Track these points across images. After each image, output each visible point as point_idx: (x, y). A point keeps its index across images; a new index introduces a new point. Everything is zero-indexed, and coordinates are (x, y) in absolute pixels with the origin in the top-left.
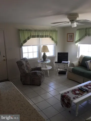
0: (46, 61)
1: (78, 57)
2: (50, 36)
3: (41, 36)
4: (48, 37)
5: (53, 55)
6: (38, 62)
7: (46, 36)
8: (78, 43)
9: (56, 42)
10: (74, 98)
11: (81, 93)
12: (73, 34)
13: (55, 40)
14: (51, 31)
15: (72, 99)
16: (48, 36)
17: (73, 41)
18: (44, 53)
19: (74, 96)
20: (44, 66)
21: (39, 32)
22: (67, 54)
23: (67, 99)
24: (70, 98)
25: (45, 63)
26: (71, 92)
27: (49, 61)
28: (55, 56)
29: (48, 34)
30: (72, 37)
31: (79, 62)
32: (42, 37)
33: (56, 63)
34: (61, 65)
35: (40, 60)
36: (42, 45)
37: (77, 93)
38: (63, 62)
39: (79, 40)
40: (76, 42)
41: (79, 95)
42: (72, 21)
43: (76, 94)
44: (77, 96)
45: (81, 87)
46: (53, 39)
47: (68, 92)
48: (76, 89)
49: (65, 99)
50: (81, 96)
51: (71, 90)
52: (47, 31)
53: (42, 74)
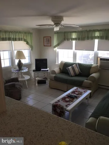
0: (22, 70)
1: (57, 64)
2: (24, 39)
3: (13, 38)
4: (22, 40)
5: (29, 63)
6: (12, 71)
7: (19, 38)
8: (57, 48)
9: (32, 47)
10: (66, 106)
11: (71, 100)
12: (50, 38)
13: (30, 44)
14: (25, 33)
15: (65, 107)
16: (21, 38)
17: (51, 46)
18: (20, 60)
19: (66, 104)
20: (20, 75)
21: (10, 34)
22: (46, 60)
23: (60, 108)
24: (63, 106)
25: (22, 73)
26: (62, 100)
27: (26, 70)
28: (30, 63)
29: (21, 36)
30: (49, 41)
31: (60, 69)
32: (15, 40)
33: (34, 71)
34: (40, 73)
35: (15, 69)
36: (14, 50)
37: (67, 100)
38: (42, 70)
39: (58, 45)
40: (55, 47)
41: (70, 102)
42: (57, 24)
43: (67, 102)
44: (68, 103)
45: (69, 94)
46: (27, 43)
47: (59, 101)
48: (65, 97)
49: (57, 108)
50: (72, 102)
51: (60, 99)
52: (20, 32)
53: (21, 86)
